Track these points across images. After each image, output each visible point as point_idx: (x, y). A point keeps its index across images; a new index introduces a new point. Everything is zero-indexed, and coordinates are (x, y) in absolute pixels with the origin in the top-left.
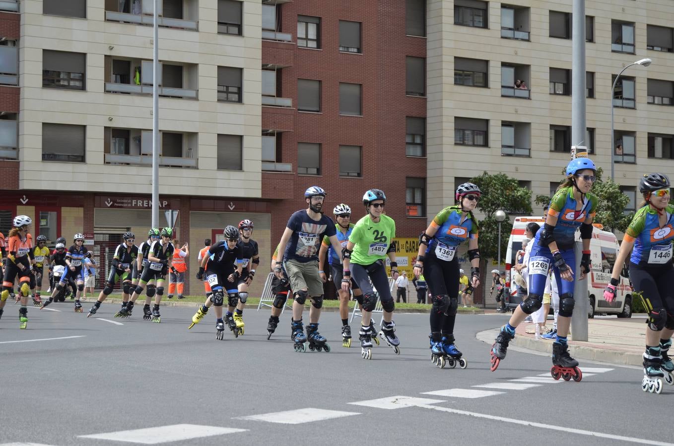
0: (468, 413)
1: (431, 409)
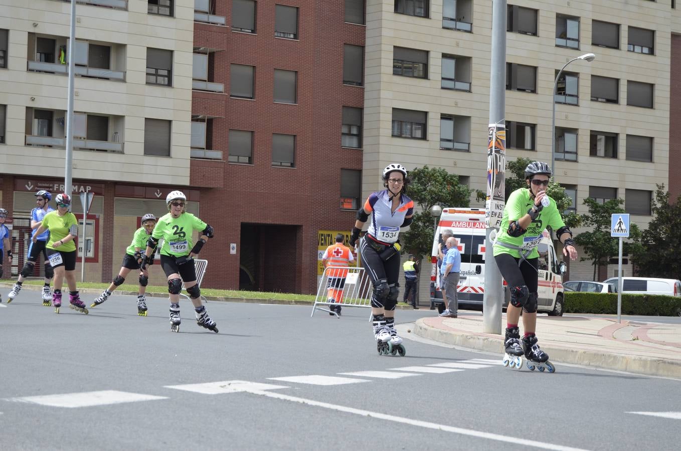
1: (262, 395)
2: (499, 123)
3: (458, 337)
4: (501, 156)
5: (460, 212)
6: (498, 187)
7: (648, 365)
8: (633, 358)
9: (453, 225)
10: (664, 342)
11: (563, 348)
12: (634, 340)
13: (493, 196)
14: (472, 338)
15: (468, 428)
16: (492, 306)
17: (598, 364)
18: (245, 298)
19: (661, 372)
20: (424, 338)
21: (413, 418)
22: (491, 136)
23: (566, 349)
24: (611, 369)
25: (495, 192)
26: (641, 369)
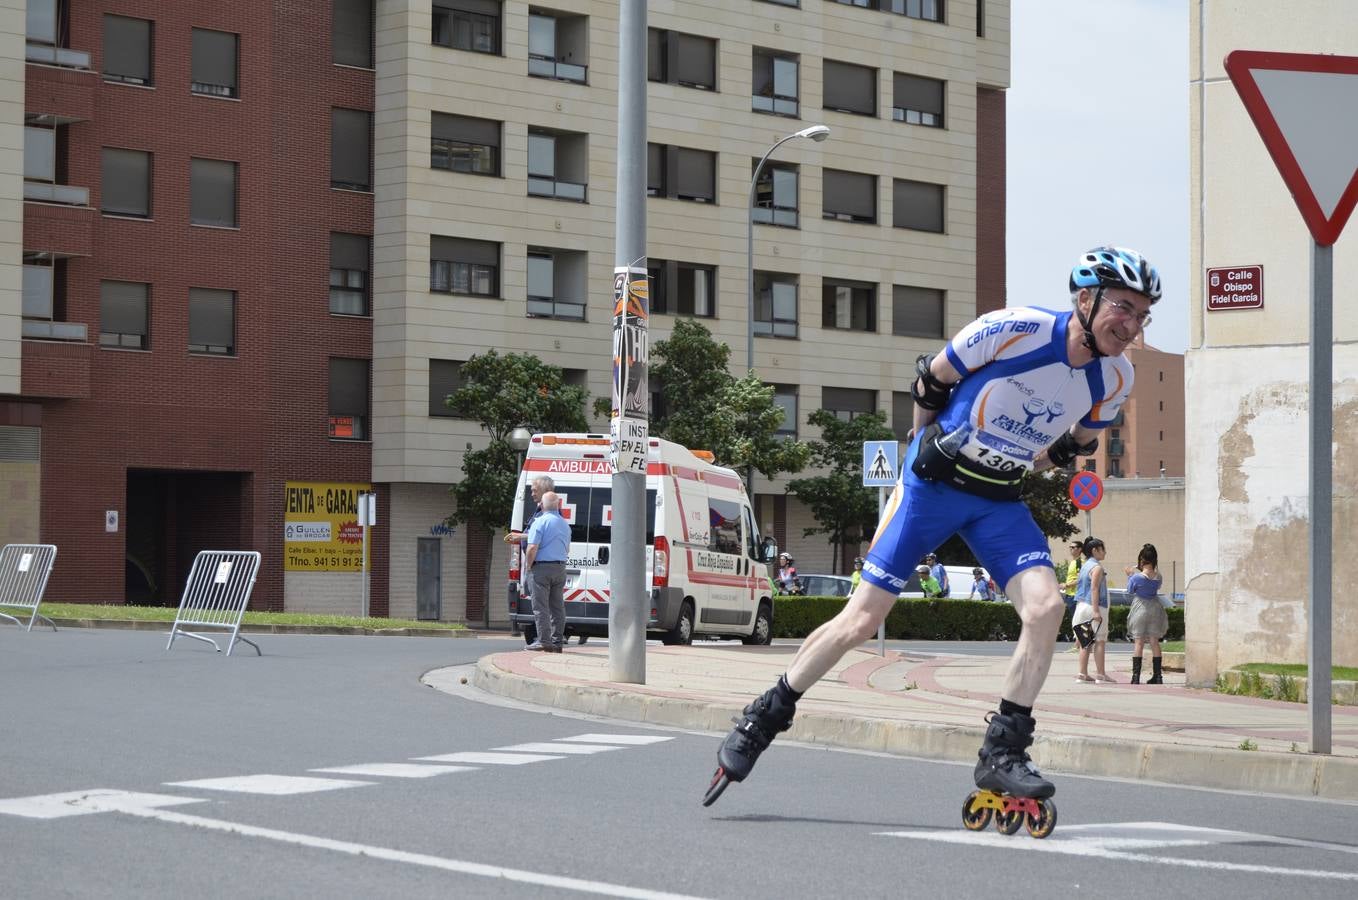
1: (149, 817)
2: (634, 266)
3: (558, 692)
4: (640, 331)
5: (565, 441)
6: (634, 393)
7: (928, 740)
8: (899, 725)
9: (551, 468)
10: (966, 691)
12: (908, 689)
13: (623, 411)
14: (585, 692)
15: (558, 873)
16: (625, 628)
17: (829, 739)
18: (134, 619)
19: (951, 752)
20: (492, 693)
21: (450, 856)
22: (619, 292)
24: (857, 748)
25: (627, 401)
26: (914, 748)
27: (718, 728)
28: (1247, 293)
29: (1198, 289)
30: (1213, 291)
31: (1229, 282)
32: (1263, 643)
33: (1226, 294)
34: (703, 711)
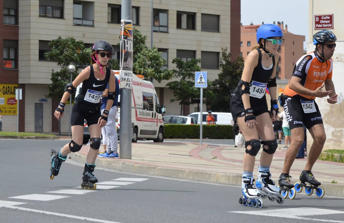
0: (41, 212)
1: (15, 209)
2: (126, 19)
3: (104, 162)
4: (128, 41)
6: (126, 62)
7: (231, 179)
8: (221, 175)
11: (176, 169)
12: (214, 158)
13: (123, 67)
14: (114, 162)
17: (198, 179)
19: (239, 183)
20: (79, 162)
22: (121, 28)
23: (178, 169)
24: (207, 182)
25: (123, 64)
26: (227, 182)
27: (160, 175)
28: (328, 23)
29: (311, 23)
30: (317, 23)
31: (322, 20)
32: (333, 142)
33: (321, 24)
34: (156, 169)
